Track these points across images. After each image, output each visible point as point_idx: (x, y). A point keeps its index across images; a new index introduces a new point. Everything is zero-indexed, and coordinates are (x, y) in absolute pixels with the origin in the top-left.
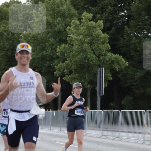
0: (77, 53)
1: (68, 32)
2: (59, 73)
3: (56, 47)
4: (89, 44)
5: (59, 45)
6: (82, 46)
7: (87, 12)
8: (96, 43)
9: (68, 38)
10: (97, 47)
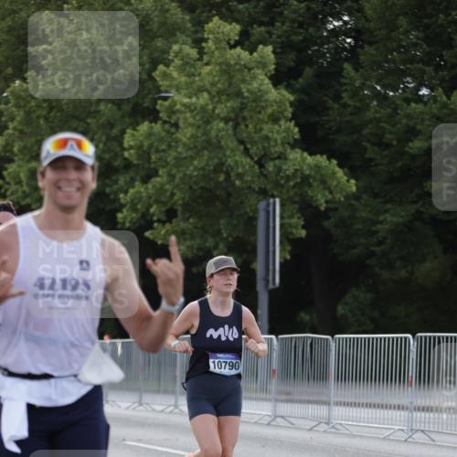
0: (190, 153)
1: (161, 83)
2: (134, 215)
3: (123, 132)
4: (231, 123)
5: (131, 124)
6: (209, 127)
7: (221, 18)
8: (251, 117)
9: (160, 102)
10: (256, 133)
